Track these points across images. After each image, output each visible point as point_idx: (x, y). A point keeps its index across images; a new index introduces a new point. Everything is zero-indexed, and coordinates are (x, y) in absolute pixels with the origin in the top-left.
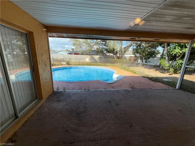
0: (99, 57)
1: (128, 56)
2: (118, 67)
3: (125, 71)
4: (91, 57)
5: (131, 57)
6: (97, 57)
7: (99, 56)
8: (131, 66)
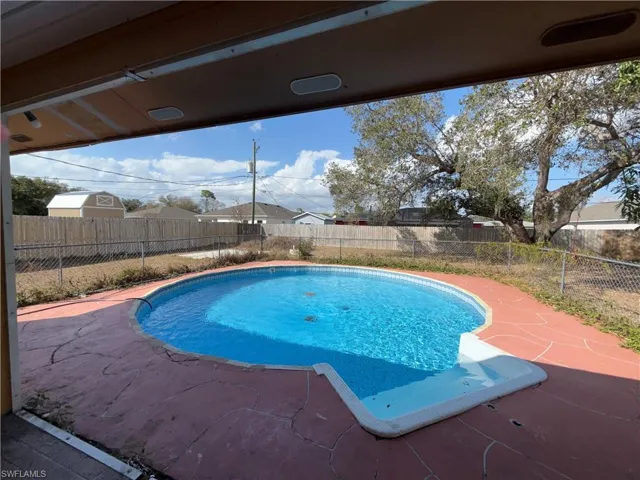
0: (435, 235)
1: (593, 232)
2: (519, 285)
3: (562, 314)
4: (401, 232)
5: (619, 233)
6: (426, 234)
7: (437, 230)
8: (615, 284)
